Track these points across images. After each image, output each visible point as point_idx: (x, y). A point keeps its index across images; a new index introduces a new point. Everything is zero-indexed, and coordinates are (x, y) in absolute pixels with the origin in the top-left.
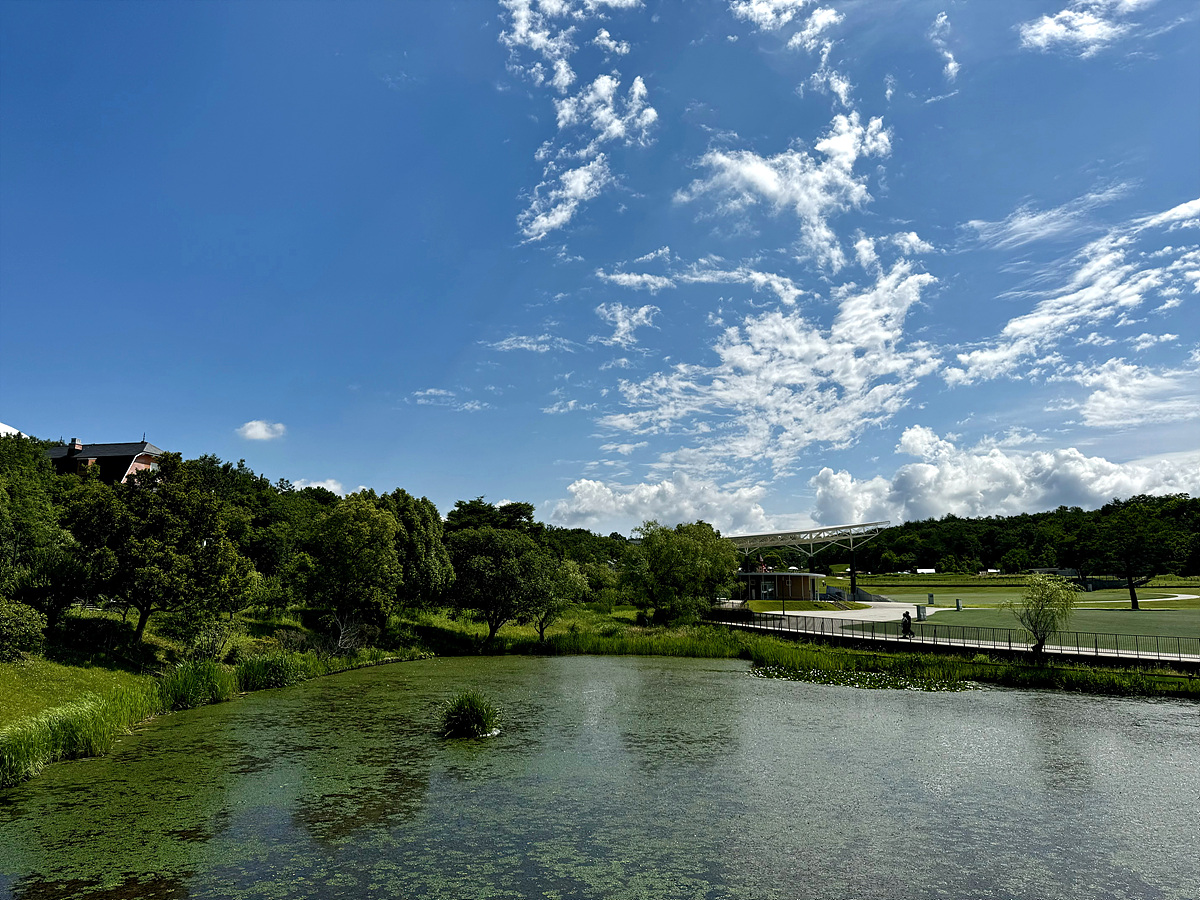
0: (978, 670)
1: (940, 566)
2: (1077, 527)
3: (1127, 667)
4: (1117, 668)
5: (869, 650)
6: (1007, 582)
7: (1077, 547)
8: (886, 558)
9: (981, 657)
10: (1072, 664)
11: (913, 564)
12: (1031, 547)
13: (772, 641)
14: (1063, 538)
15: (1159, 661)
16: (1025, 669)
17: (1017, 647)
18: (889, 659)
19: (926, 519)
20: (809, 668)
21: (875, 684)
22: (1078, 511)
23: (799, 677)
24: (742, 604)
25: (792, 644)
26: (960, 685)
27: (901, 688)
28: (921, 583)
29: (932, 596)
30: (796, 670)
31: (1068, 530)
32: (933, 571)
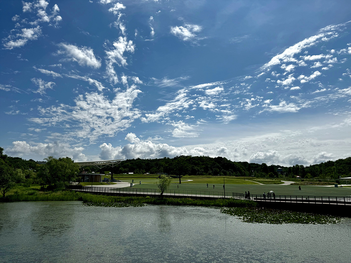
0: (147, 200)
1: (135, 172)
2: (168, 162)
3: (181, 198)
4: (179, 198)
5: (118, 196)
6: (151, 176)
7: (168, 168)
8: (121, 170)
9: (148, 197)
10: (169, 198)
11: (128, 171)
12: (157, 167)
13: (89, 195)
14: (165, 165)
15: (188, 196)
16: (158, 200)
17: (157, 194)
18: (124, 198)
19: (132, 159)
20: (101, 202)
21: (121, 206)
22: (169, 158)
23: (98, 205)
24: (79, 183)
25: (95, 195)
26: (143, 205)
27: (128, 206)
28: (130, 177)
29: (133, 180)
30: (97, 203)
31: (166, 163)
32: (133, 173)
